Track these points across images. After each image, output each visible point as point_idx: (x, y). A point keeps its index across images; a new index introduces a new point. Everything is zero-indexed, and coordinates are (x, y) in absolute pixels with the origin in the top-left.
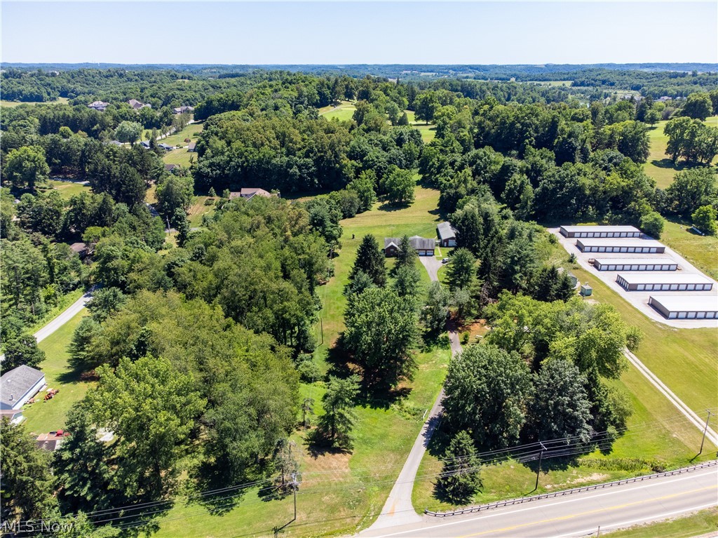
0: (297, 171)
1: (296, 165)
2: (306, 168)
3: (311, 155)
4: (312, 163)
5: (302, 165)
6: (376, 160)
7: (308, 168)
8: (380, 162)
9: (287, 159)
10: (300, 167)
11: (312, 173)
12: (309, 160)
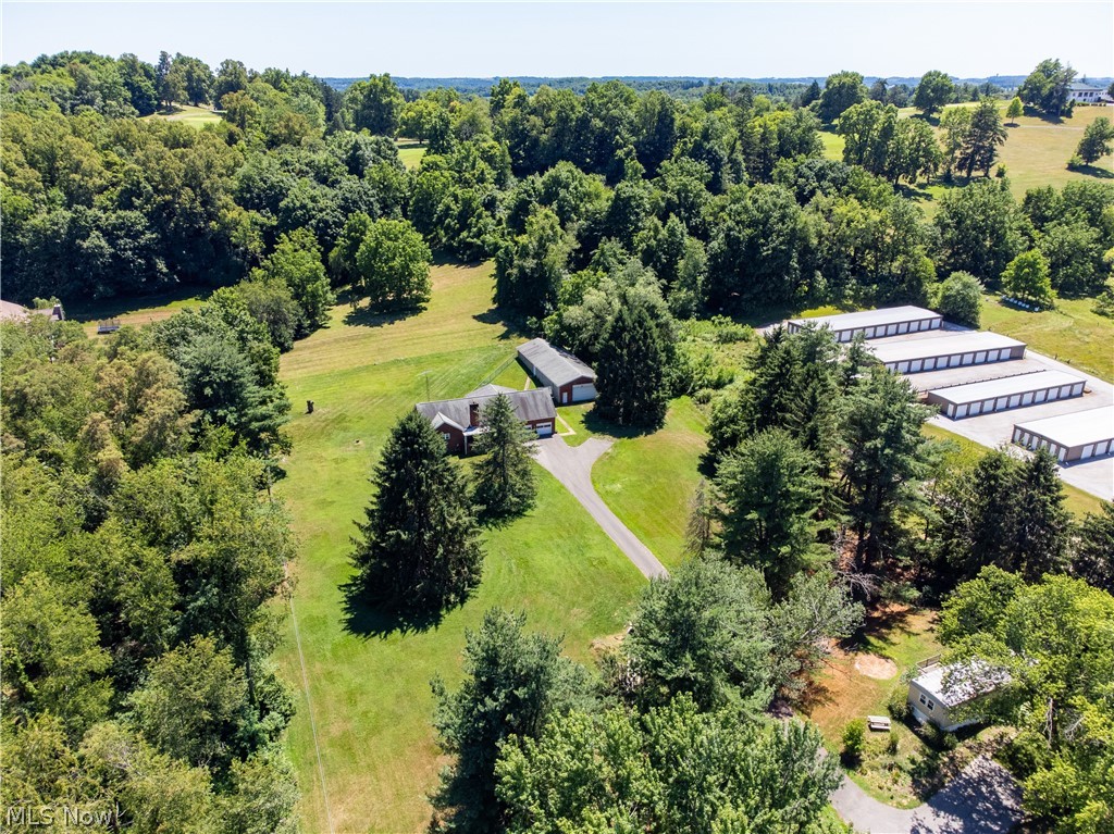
0: (103, 243)
1: (98, 228)
2: (127, 236)
3: (137, 202)
4: (144, 221)
5: (115, 227)
6: (310, 205)
7: (136, 236)
8: (321, 210)
9: (69, 214)
10: (110, 234)
11: (146, 247)
12: (133, 215)
